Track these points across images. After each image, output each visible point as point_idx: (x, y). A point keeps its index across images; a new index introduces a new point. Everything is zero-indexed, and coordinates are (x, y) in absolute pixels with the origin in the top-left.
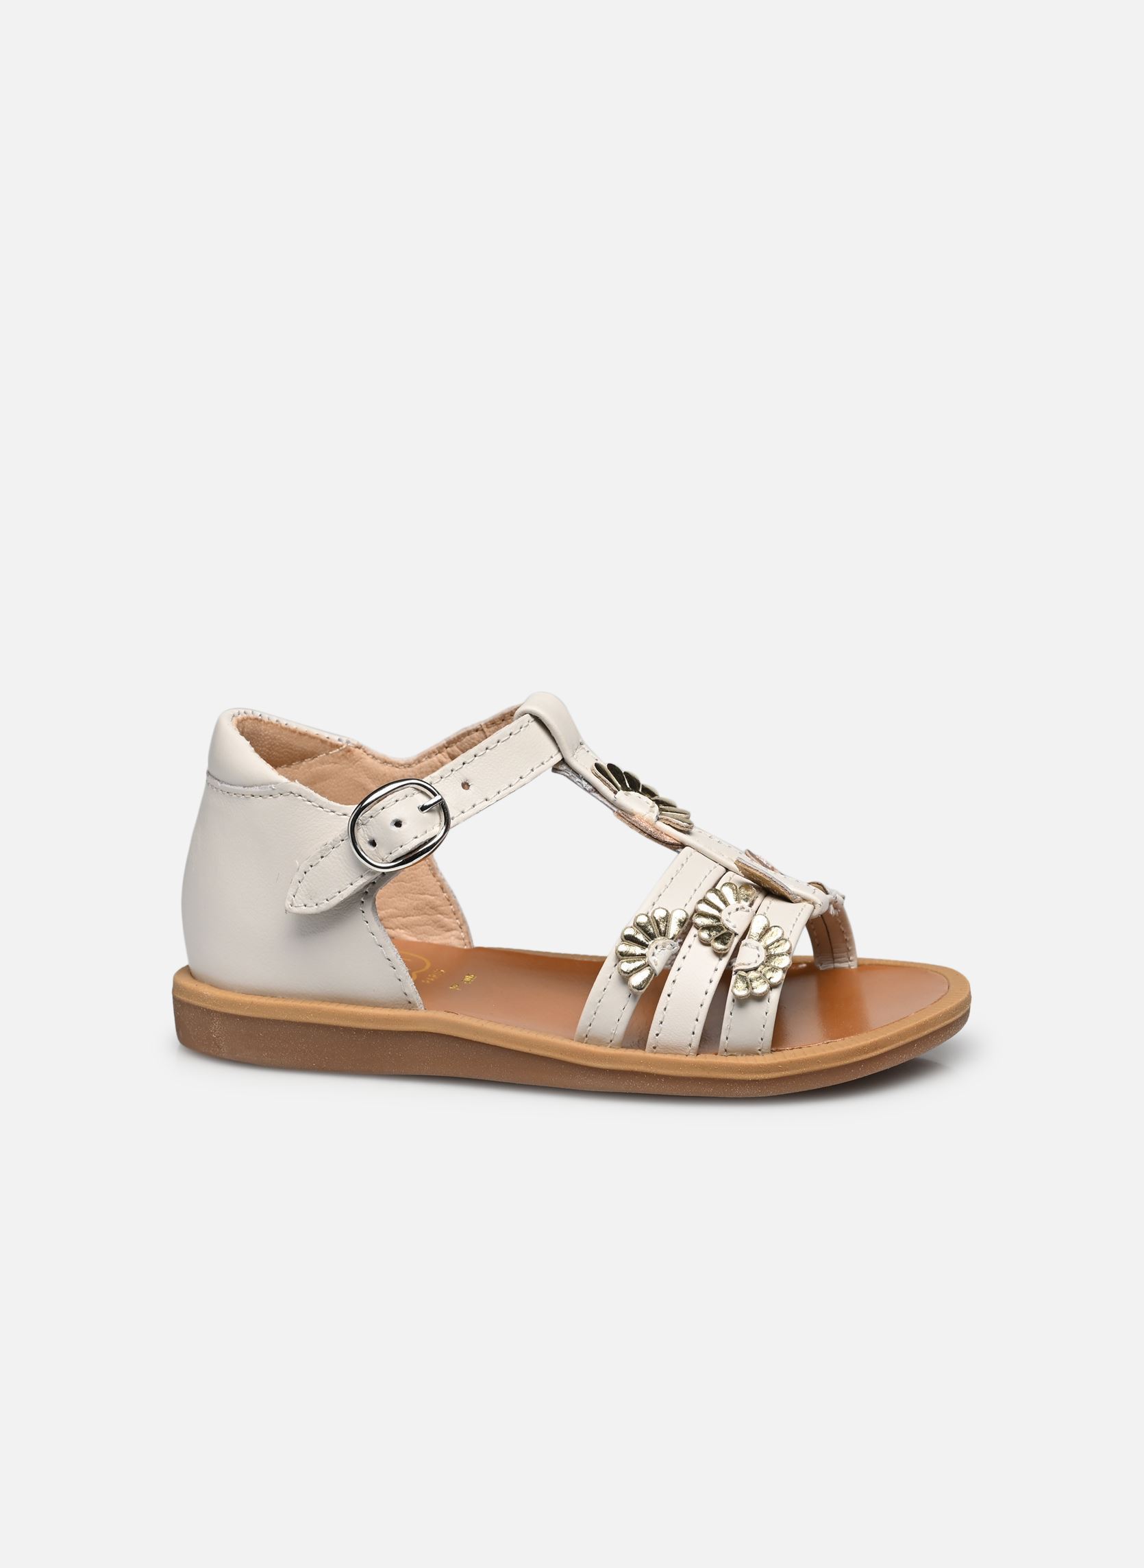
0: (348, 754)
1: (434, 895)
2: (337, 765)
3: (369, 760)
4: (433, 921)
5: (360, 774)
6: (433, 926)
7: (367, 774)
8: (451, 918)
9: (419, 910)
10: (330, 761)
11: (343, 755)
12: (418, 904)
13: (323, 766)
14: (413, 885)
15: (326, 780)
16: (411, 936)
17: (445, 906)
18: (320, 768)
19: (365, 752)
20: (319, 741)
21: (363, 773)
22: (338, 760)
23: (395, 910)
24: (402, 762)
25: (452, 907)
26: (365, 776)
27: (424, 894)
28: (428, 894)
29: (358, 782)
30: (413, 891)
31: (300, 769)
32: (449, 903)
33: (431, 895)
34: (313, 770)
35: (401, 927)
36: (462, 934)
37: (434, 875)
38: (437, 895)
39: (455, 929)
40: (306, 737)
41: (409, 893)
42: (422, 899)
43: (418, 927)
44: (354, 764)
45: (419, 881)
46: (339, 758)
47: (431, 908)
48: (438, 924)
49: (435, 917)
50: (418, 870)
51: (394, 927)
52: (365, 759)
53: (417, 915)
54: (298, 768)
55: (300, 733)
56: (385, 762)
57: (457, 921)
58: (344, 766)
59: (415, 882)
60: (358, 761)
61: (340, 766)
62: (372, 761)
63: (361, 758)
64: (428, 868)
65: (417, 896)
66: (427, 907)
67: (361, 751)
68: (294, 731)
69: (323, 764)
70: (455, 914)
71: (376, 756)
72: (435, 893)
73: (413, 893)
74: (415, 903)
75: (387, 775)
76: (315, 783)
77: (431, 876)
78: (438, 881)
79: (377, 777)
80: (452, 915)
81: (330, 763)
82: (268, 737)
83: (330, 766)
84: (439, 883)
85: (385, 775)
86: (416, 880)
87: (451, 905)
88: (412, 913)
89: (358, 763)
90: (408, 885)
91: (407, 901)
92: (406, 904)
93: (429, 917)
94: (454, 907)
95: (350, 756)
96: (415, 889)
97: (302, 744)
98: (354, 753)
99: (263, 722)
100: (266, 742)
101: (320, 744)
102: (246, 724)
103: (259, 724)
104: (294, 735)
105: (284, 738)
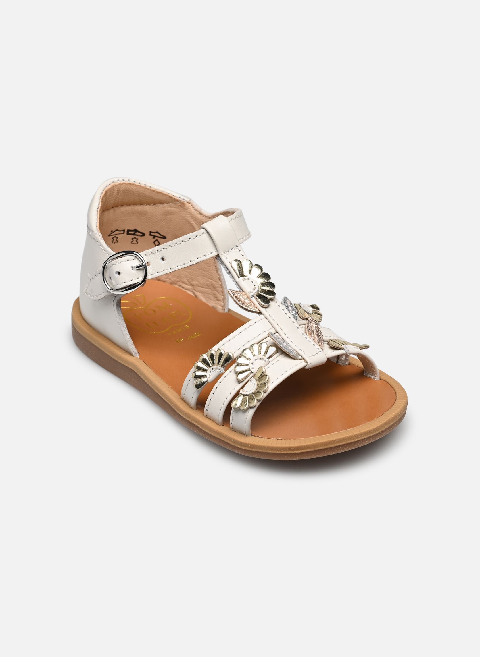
0: (183, 205)
1: (215, 281)
2: (177, 209)
3: (193, 210)
4: (213, 293)
5: (188, 215)
6: (213, 296)
7: (191, 217)
8: (220, 294)
9: (208, 286)
10: (174, 206)
11: (180, 205)
12: (208, 283)
13: (171, 208)
14: (207, 273)
15: (172, 215)
16: (203, 297)
17: (219, 288)
18: (169, 209)
19: (192, 206)
20: (168, 197)
21: (190, 215)
22: (178, 207)
23: (198, 283)
24: (206, 215)
25: (222, 289)
26: (190, 217)
27: (211, 279)
28: (213, 280)
29: (187, 219)
30: (207, 277)
31: (159, 207)
32: (221, 287)
33: (214, 281)
34: (166, 209)
35: (200, 292)
36: (223, 303)
37: (217, 271)
38: (216, 282)
39: (221, 301)
40: (161, 194)
41: (205, 277)
42: (210, 282)
43: (206, 294)
44: (185, 210)
45: (210, 272)
46: (178, 206)
47: (213, 287)
48: (215, 295)
49: (214, 291)
50: (210, 267)
51: (197, 291)
52: (191, 209)
53: (207, 288)
54: (158, 207)
55: (157, 192)
56: (200, 213)
57: (223, 297)
58: (181, 210)
59: (208, 273)
60: (187, 209)
61: (178, 210)
62: (194, 211)
63: (189, 208)
64: (215, 267)
65: (208, 279)
66: (211, 286)
67: (190, 205)
68: (154, 191)
69: (171, 207)
70: (222, 293)
71: (196, 209)
72: (216, 281)
73: (207, 278)
74: (207, 283)
75: (200, 219)
76: (167, 215)
77: (215, 272)
78: (218, 275)
79: (195, 219)
80: (221, 293)
81: (174, 207)
82: (138, 192)
83: (174, 209)
84: (218, 276)
85: (199, 219)
86: (209, 272)
87: (222, 288)
88: (205, 287)
89: (187, 210)
90: (205, 273)
91: (204, 280)
92: (203, 281)
93: (212, 291)
94: (223, 289)
95: (183, 206)
96: (208, 276)
97: (158, 197)
98: (186, 205)
99: (134, 185)
100: (137, 194)
101: (169, 198)
102: (122, 186)
103: (131, 186)
104: (153, 192)
105: (147, 193)
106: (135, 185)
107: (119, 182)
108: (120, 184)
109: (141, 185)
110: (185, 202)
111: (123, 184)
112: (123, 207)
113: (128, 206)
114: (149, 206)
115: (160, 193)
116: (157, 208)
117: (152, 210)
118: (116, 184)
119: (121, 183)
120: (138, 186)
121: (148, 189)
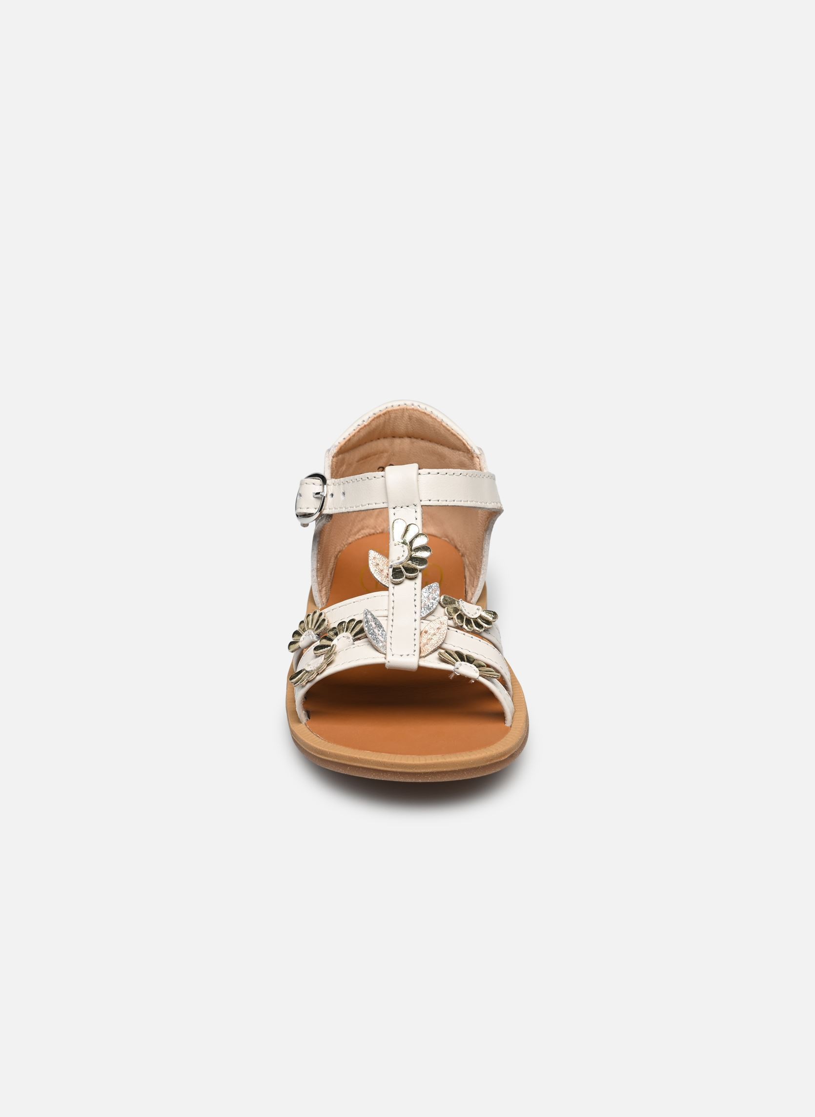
2: (469, 461)
11: (471, 458)
18: (463, 458)
20: (462, 442)
31: (456, 454)
34: (461, 458)
40: (456, 437)
44: (473, 465)
46: (469, 458)
58: (471, 463)
60: (475, 465)
81: (467, 458)
83: (466, 460)
95: (473, 459)
97: (452, 439)
98: (475, 459)
99: (429, 416)
100: (432, 429)
101: (462, 445)
102: (415, 413)
103: (426, 416)
104: (448, 432)
105: (442, 431)
106: (431, 417)
107: (413, 407)
108: (413, 409)
109: (437, 419)
110: (475, 455)
111: (416, 410)
112: (423, 441)
113: (429, 442)
114: (447, 448)
115: (455, 435)
116: (454, 453)
117: (450, 455)
118: (408, 407)
119: (415, 408)
120: (434, 418)
121: (444, 427)
